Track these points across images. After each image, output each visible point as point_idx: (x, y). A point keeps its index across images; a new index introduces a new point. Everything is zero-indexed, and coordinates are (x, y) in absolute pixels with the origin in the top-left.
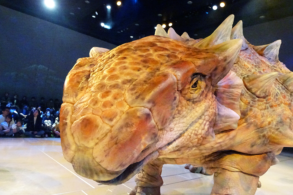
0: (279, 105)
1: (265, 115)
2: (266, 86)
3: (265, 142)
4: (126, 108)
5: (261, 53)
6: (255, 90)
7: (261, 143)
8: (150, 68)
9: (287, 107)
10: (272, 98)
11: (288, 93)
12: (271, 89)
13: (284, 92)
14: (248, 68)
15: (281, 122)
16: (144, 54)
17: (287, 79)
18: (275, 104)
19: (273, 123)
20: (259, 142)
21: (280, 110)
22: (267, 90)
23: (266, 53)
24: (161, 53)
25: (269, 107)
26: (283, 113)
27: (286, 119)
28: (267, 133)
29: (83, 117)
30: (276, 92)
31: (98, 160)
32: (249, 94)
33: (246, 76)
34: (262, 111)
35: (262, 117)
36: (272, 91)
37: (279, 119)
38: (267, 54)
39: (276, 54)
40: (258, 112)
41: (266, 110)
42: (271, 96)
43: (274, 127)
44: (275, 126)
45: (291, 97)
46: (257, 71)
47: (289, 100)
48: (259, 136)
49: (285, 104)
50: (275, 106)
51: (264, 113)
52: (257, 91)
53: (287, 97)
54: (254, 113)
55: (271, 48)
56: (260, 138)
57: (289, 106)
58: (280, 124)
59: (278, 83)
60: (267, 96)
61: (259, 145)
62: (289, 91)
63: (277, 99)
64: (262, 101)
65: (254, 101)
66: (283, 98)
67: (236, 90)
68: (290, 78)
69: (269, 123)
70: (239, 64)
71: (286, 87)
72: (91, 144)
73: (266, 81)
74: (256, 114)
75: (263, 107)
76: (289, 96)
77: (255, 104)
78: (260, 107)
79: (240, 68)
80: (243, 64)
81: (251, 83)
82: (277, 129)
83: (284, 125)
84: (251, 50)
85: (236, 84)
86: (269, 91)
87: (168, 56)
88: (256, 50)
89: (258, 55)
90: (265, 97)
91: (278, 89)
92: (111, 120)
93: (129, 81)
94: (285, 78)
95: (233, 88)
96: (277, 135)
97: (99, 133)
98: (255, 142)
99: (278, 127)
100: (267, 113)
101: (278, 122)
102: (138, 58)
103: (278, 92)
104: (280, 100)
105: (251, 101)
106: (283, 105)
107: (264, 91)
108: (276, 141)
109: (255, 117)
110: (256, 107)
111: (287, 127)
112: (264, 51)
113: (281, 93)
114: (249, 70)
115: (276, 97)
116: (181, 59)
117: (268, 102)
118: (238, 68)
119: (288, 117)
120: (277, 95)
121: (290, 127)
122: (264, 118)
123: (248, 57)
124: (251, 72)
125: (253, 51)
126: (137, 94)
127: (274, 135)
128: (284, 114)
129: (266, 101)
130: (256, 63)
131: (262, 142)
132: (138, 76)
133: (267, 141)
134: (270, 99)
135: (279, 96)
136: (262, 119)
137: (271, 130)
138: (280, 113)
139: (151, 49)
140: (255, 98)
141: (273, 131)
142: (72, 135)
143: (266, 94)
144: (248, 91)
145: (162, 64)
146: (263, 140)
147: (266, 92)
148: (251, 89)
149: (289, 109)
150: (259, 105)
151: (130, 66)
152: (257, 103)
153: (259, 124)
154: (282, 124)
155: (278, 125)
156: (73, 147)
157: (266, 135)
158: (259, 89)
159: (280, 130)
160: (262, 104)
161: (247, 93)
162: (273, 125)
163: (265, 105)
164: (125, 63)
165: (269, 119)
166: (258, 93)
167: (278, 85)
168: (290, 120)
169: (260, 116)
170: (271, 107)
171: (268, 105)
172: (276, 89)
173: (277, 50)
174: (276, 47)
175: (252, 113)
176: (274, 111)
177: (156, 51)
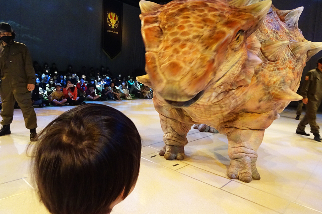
0: (284, 68)
1: (272, 75)
2: (278, 52)
3: (270, 99)
4: (199, 56)
5: (282, 18)
6: (268, 55)
7: (266, 99)
8: (209, 26)
9: (291, 71)
10: (280, 62)
11: (294, 59)
12: (281, 55)
13: (291, 58)
14: (267, 33)
15: (284, 83)
16: (201, 14)
17: (297, 47)
18: (282, 67)
19: (277, 83)
20: (265, 98)
21: (285, 72)
22: (277, 55)
23: (287, 18)
24: (214, 13)
25: (276, 69)
26: (286, 75)
27: (288, 80)
28: (272, 90)
29: (170, 61)
30: (285, 58)
31: (183, 88)
32: (263, 57)
33: (263, 40)
34: (270, 72)
35: (270, 77)
36: (281, 56)
37: (282, 80)
38: (287, 20)
39: (296, 20)
40: (267, 73)
41: (273, 72)
42: (280, 60)
43: (277, 86)
44: (279, 85)
45: (296, 63)
46: (274, 37)
47: (294, 65)
48: (265, 93)
49: (290, 68)
50: (281, 69)
51: (271, 74)
52: (270, 55)
53: (293, 62)
54: (264, 73)
55: (293, 14)
56: (265, 95)
57: (292, 70)
58: (282, 84)
59: (289, 50)
60: (277, 60)
61: (265, 100)
62: (296, 57)
63: (284, 63)
64: (272, 64)
65: (265, 64)
66: (289, 63)
67: (255, 52)
68: (299, 46)
69: (274, 83)
70: (260, 28)
71: (294, 54)
72: (178, 79)
73: (278, 48)
74: (265, 75)
75: (272, 69)
76: (294, 62)
77: (266, 66)
78: (269, 69)
79: (260, 33)
80: (264, 29)
81: (266, 48)
82: (280, 88)
83: (285, 85)
84: (274, 14)
85: (256, 46)
86: (279, 56)
87: (220, 16)
88: (279, 15)
89: (279, 20)
90: (274, 61)
91: (287, 55)
92: (191, 63)
93: (198, 36)
94: (296, 46)
95: (253, 49)
96: (279, 92)
97: (183, 72)
98: (262, 98)
99: (281, 86)
100: (274, 74)
101: (281, 82)
102: (198, 17)
103: (286, 58)
104: (286, 64)
105: (263, 63)
106: (288, 69)
107: (275, 56)
108: (278, 97)
109: (264, 76)
110: (266, 69)
111: (288, 87)
112: (285, 17)
113: (289, 58)
114: (267, 35)
115: (284, 62)
116: (229, 18)
117: (276, 65)
118: (259, 33)
119: (290, 79)
120: (284, 60)
121: (290, 87)
122: (271, 78)
123: (270, 21)
124: (269, 37)
125: (276, 15)
126: (206, 46)
127: (277, 93)
128: (287, 77)
129: (275, 64)
130: (275, 29)
131: (268, 98)
132: (203, 33)
133: (271, 97)
134: (279, 62)
135: (286, 61)
136: (269, 79)
137: (275, 88)
138: (284, 75)
139: (205, 10)
140: (266, 61)
141: (276, 89)
142: (163, 73)
143: (275, 59)
144: (262, 55)
145: (217, 23)
146: (268, 96)
147: (276, 57)
148: (265, 53)
149: (292, 72)
150: (269, 67)
151: (195, 24)
152: (267, 65)
153: (266, 82)
154: (284, 84)
155: (281, 85)
156: (165, 81)
157: (271, 92)
158: (271, 54)
159: (282, 88)
160: (271, 66)
161: (262, 56)
162: (277, 85)
163: (273, 67)
164: (189, 22)
165: (275, 79)
166: (269, 57)
167: (288, 52)
168: (291, 81)
169: (268, 76)
170: (278, 69)
171: (275, 68)
172: (286, 54)
173: (298, 16)
174: (297, 14)
175: (263, 73)
176: (279, 73)
177: (209, 11)
